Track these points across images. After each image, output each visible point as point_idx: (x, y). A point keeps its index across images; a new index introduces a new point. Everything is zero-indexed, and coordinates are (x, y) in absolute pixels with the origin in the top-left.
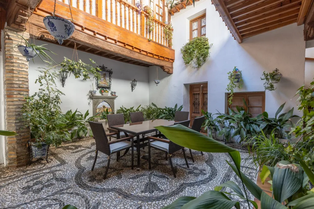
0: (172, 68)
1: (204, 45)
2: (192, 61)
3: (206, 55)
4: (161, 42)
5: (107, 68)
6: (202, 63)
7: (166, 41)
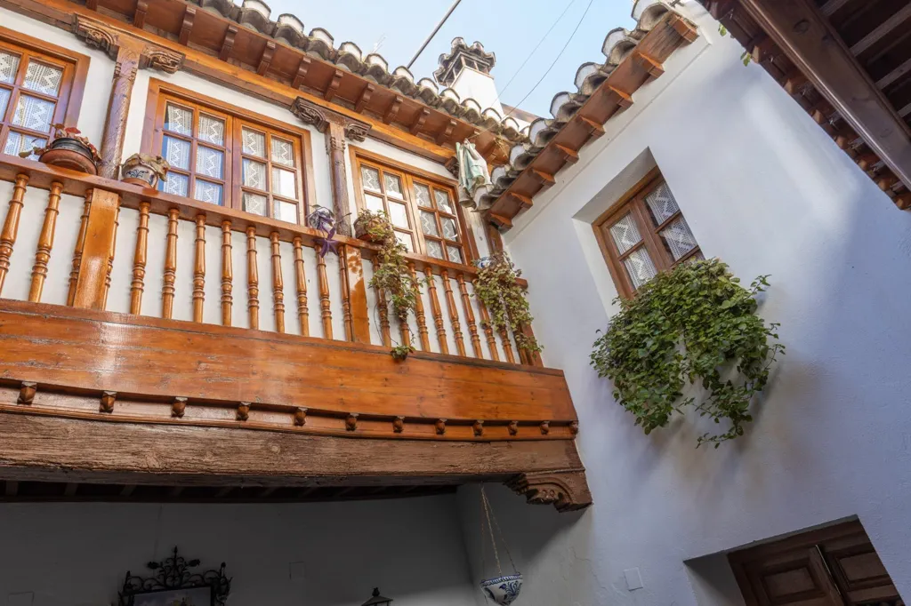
0: (577, 469)
1: (719, 300)
2: (682, 400)
3: (754, 350)
4: (477, 349)
5: (195, 563)
6: (751, 402)
7: (505, 339)
